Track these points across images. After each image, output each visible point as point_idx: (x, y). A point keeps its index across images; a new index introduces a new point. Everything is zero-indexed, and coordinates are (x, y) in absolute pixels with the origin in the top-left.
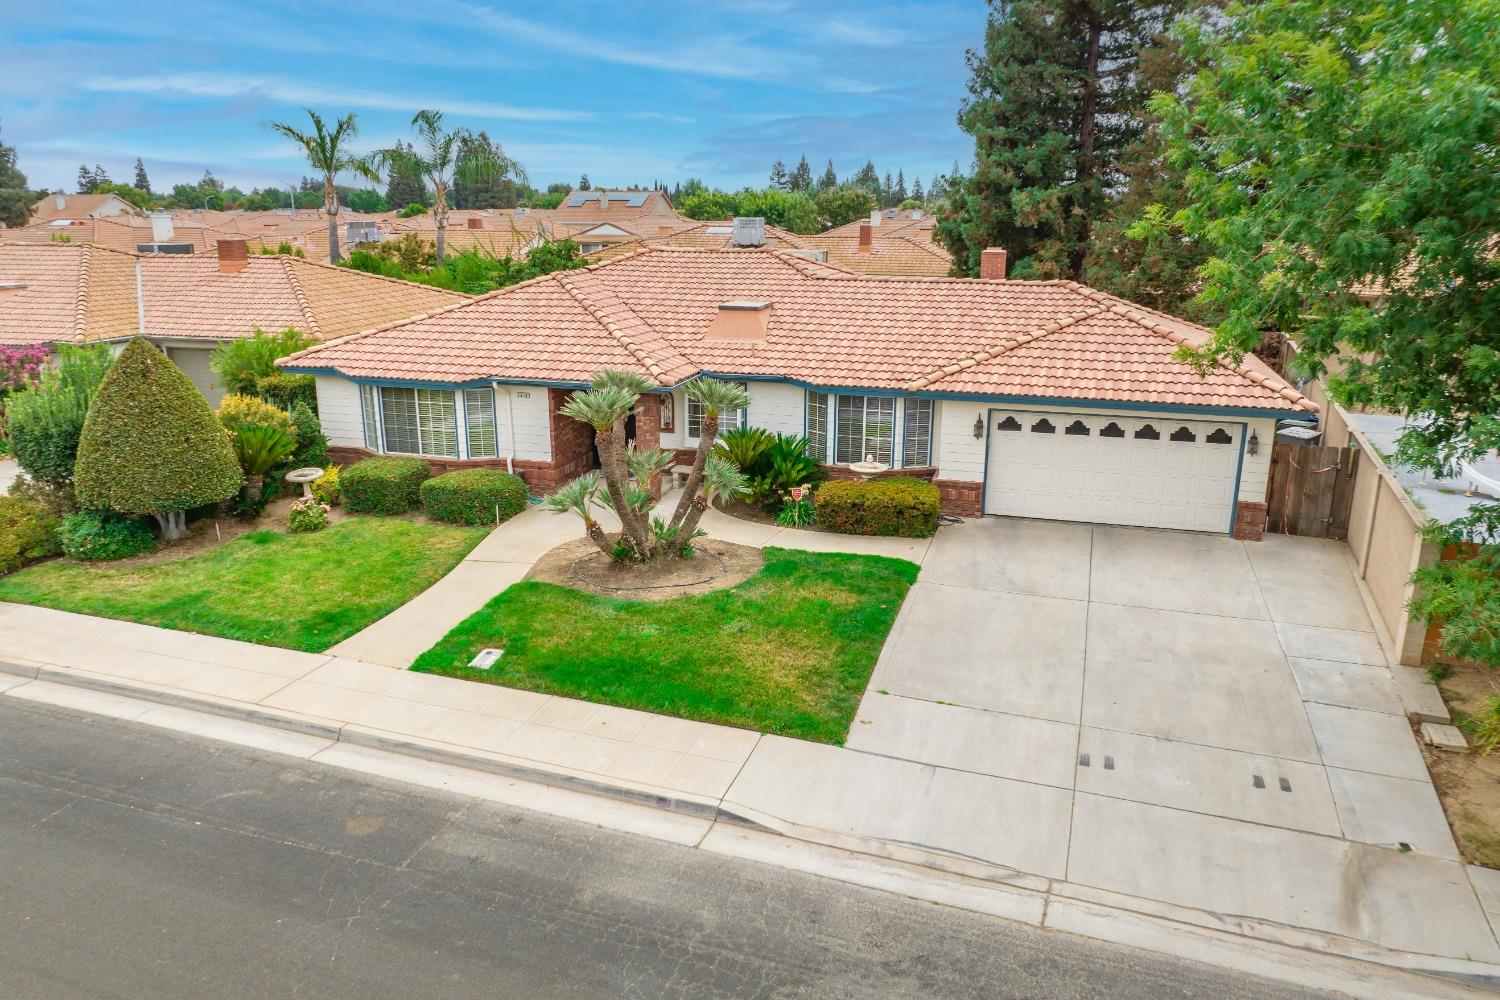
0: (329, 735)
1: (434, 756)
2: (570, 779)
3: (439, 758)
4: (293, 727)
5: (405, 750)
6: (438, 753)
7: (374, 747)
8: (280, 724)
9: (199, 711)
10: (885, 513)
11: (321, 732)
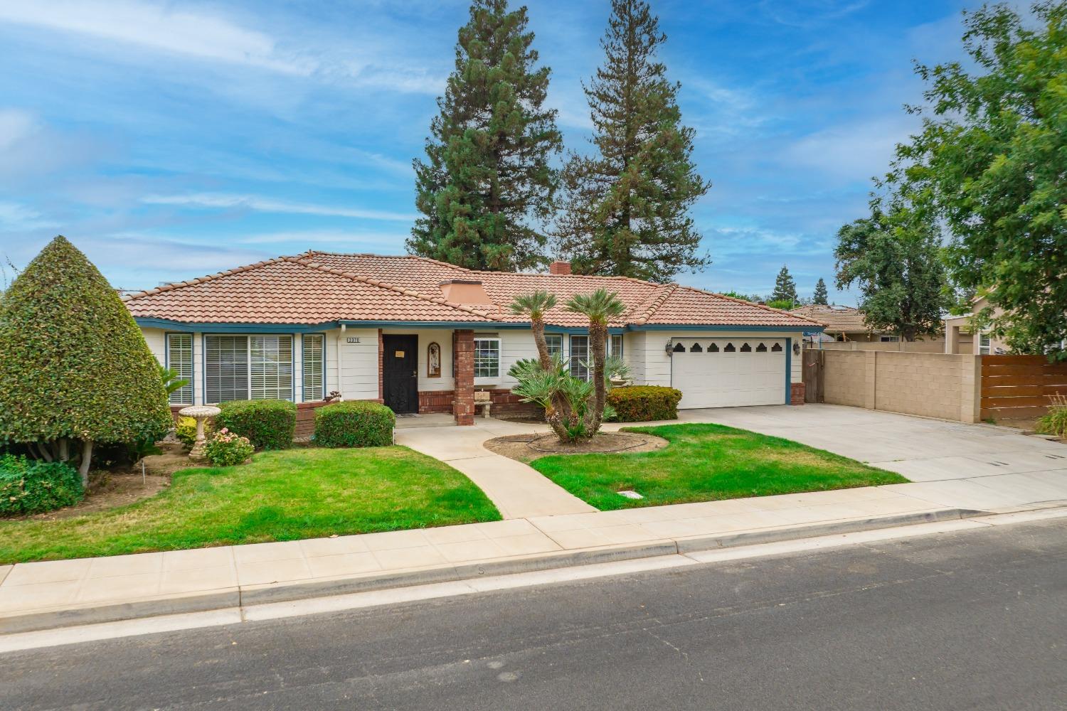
0: (668, 551)
1: (767, 539)
2: (870, 521)
3: (771, 538)
4: (628, 555)
5: (742, 541)
6: (768, 534)
7: (714, 548)
8: (614, 557)
9: (511, 573)
10: (659, 402)
11: (659, 551)
